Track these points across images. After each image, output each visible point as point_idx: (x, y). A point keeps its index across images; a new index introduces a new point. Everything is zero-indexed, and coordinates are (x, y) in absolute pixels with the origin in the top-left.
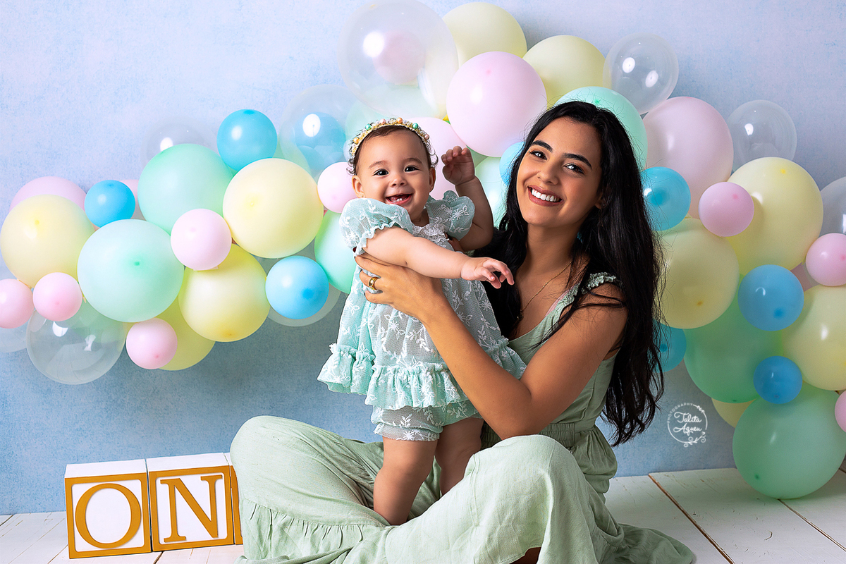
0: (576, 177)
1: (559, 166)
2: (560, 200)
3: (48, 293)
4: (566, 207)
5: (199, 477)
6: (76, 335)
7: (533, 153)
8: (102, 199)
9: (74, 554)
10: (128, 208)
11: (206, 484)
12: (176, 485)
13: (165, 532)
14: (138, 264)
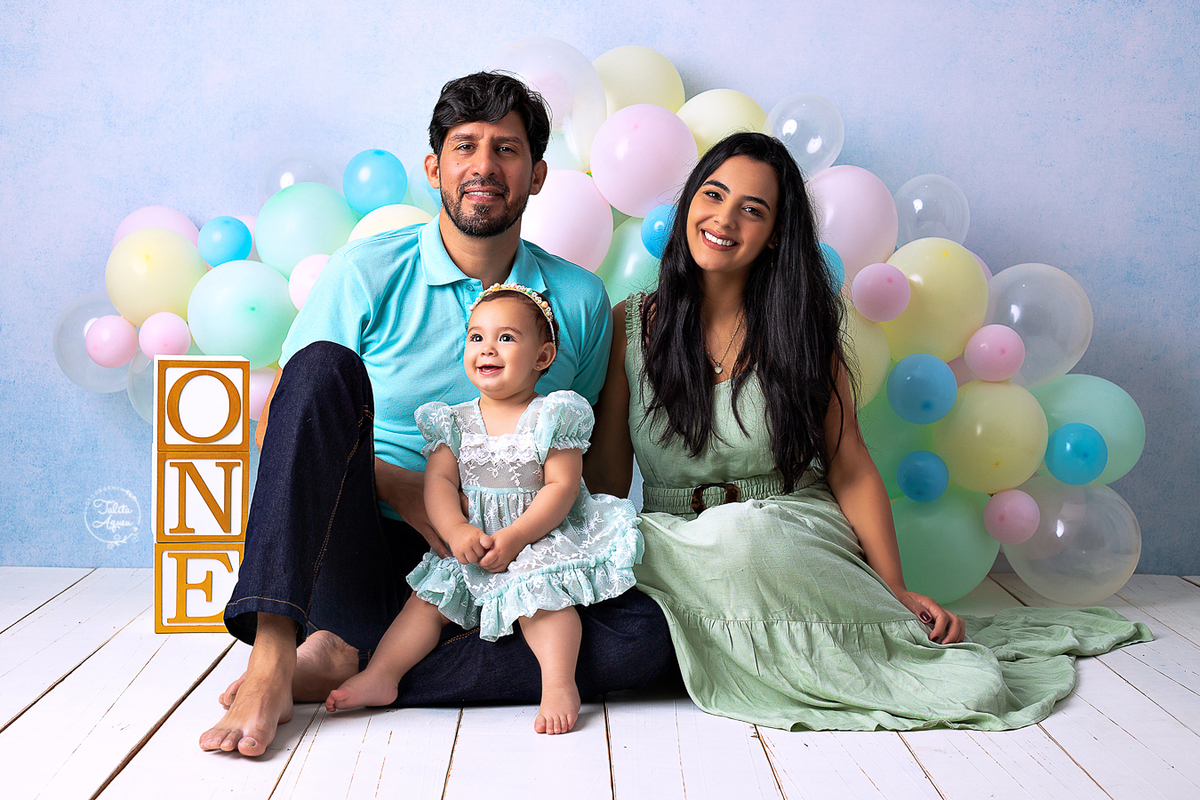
0: (753, 221)
1: (738, 208)
2: (736, 244)
3: (155, 335)
4: (742, 250)
7: (707, 193)
8: (216, 238)
14: (253, 309)
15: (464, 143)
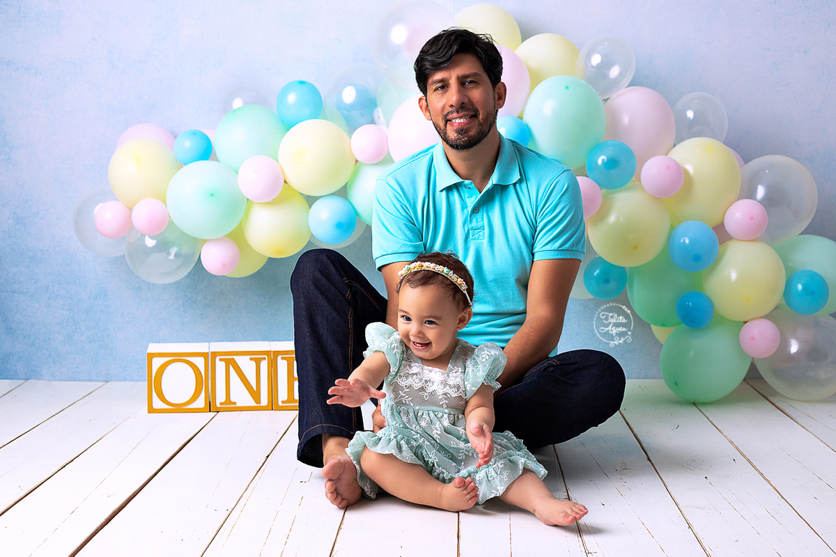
3: (143, 214)
5: (248, 357)
6: (163, 246)
8: (187, 145)
9: (151, 410)
10: (206, 152)
11: (253, 363)
12: (231, 364)
13: (220, 397)
14: (212, 195)
15: (439, 85)
